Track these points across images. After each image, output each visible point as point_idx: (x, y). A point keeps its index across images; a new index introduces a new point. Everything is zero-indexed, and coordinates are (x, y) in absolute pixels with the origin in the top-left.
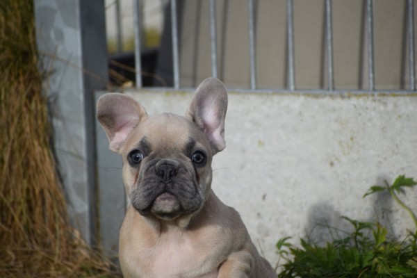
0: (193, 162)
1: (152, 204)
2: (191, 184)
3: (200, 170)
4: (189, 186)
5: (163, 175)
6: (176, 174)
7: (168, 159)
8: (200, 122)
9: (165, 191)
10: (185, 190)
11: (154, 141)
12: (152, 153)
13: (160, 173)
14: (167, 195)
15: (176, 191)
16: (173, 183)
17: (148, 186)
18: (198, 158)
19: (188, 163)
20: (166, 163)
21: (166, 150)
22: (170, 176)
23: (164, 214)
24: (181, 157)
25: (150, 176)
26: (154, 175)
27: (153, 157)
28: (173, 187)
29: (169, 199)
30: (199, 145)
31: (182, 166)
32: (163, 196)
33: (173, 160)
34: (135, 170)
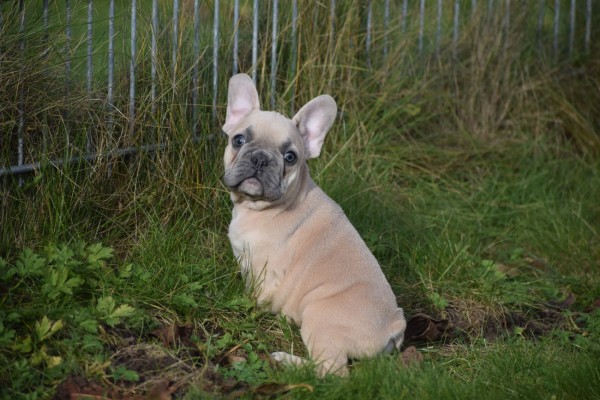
0: (285, 160)
1: (239, 184)
2: (278, 177)
3: (288, 168)
4: (275, 179)
5: (256, 163)
6: (267, 165)
7: (265, 151)
8: (302, 129)
9: (255, 176)
10: (271, 181)
11: (258, 132)
12: (253, 141)
13: (254, 161)
14: (255, 180)
15: (263, 179)
16: (262, 171)
17: (242, 168)
18: (290, 157)
19: (280, 160)
20: (261, 154)
21: (266, 143)
22: (262, 165)
23: (247, 194)
24: (276, 152)
25: (245, 160)
26: (249, 161)
27: (253, 145)
28: (261, 175)
29: (255, 184)
30: (294, 147)
31: (274, 159)
32: (251, 180)
33: (268, 153)
34: (235, 151)
